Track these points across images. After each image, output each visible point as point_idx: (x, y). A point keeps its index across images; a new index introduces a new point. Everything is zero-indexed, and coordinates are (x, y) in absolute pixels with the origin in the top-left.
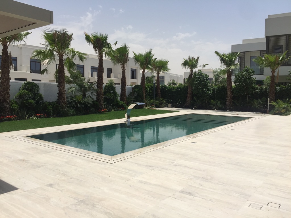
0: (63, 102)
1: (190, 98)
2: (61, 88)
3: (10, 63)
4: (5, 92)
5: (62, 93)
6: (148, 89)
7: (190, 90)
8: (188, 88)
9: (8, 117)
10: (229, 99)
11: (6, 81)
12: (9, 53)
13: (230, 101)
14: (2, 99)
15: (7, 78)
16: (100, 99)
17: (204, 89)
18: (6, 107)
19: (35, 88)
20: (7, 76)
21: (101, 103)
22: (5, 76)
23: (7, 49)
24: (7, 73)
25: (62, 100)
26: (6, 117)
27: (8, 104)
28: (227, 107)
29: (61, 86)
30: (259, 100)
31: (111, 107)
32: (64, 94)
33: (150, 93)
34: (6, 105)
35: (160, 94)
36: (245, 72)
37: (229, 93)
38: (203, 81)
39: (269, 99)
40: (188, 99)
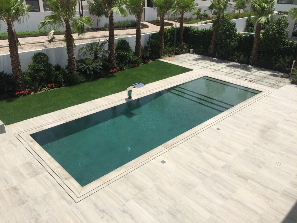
0: (73, 69)
1: (213, 45)
2: (70, 56)
3: (16, 41)
4: (16, 70)
5: (72, 60)
6: (169, 34)
7: (215, 36)
8: (213, 33)
9: (22, 93)
10: (254, 52)
11: (15, 59)
12: (14, 31)
13: (254, 55)
14: (15, 76)
15: (16, 56)
16: (112, 58)
17: (228, 40)
18: (19, 83)
19: (44, 60)
20: (15, 54)
21: (113, 62)
22: (14, 55)
23: (11, 27)
24: (15, 52)
25: (72, 67)
26: (21, 93)
27: (21, 79)
28: (250, 61)
29: (70, 53)
30: (286, 58)
31: (123, 65)
32: (74, 61)
33: (170, 38)
34: (19, 81)
35: (182, 38)
36: (276, 26)
37: (255, 46)
38: (228, 30)
39: (294, 61)
40: (212, 46)
